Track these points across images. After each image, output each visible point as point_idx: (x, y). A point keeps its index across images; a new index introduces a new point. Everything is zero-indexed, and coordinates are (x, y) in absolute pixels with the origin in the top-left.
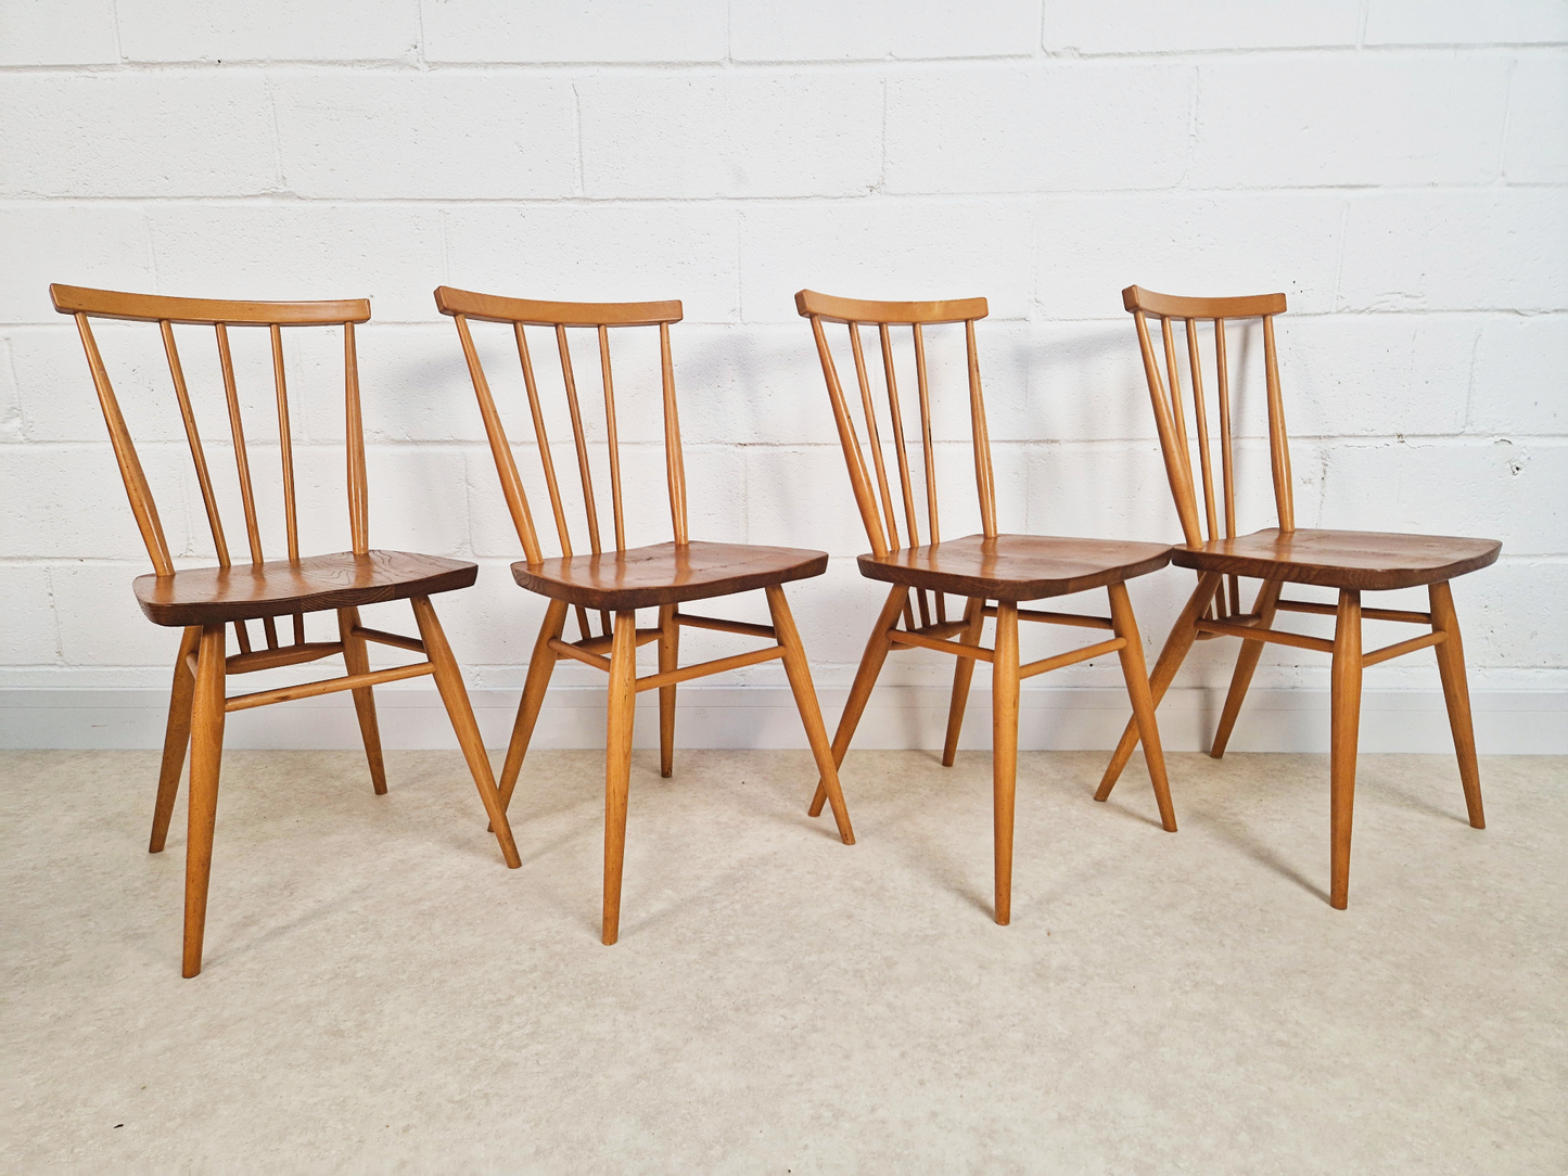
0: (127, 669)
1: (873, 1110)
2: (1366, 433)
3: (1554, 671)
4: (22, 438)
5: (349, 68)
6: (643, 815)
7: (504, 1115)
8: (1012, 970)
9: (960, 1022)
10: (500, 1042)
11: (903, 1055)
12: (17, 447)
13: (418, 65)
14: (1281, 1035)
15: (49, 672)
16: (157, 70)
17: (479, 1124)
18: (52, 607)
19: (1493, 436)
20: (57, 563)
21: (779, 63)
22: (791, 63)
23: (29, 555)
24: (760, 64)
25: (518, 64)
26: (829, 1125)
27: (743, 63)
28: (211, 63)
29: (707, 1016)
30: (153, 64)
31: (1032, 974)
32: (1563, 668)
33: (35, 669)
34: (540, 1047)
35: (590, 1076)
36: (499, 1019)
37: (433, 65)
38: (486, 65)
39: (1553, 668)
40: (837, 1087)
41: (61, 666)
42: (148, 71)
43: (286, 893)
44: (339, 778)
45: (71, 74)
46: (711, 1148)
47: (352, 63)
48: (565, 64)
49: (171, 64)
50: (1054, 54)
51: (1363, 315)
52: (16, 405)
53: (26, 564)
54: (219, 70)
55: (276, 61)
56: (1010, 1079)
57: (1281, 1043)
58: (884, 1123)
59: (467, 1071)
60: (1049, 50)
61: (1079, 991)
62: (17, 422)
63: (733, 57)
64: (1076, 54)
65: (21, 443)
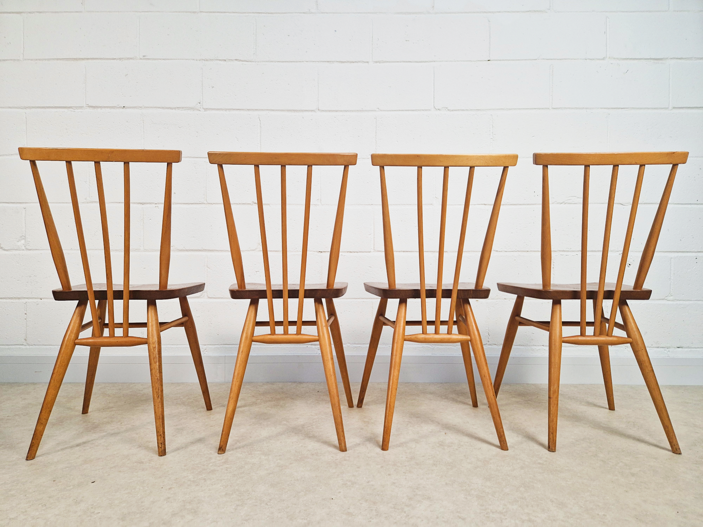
0: (53, 347)
1: (368, 482)
2: (568, 250)
3: (656, 349)
4: (24, 248)
5: (174, 110)
6: (274, 401)
7: (212, 484)
8: (429, 444)
9: (407, 458)
10: (211, 464)
11: (382, 467)
12: (21, 252)
13: (200, 109)
14: (540, 461)
15: (20, 348)
16: (99, 110)
17: (201, 487)
18: (25, 319)
19: (618, 251)
20: (31, 300)
21: (336, 111)
22: (341, 111)
23: (19, 296)
24: (329, 111)
25: (238, 109)
26: (350, 486)
27: (323, 111)
28: (120, 107)
29: (300, 457)
30: (98, 107)
31: (438, 445)
32: (661, 348)
33: (14, 347)
34: (228, 466)
35: (250, 473)
36: (211, 458)
37: (206, 109)
38: (226, 110)
39: (656, 347)
40: (354, 476)
41: (26, 345)
42: (96, 109)
43: (119, 423)
44: (142, 391)
45: (66, 110)
46: (300, 493)
47: (175, 108)
48: (256, 110)
49: (105, 107)
50: (439, 109)
51: (562, 205)
52: (24, 235)
53: (17, 301)
54: (124, 110)
55: (146, 107)
56: (426, 474)
57: (539, 463)
58: (373, 485)
59: (197, 472)
60: (437, 108)
61: (457, 449)
62: (23, 242)
63: (319, 108)
64: (447, 110)
65: (23, 250)
